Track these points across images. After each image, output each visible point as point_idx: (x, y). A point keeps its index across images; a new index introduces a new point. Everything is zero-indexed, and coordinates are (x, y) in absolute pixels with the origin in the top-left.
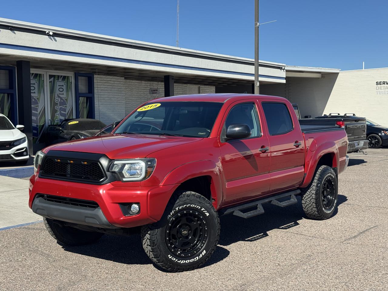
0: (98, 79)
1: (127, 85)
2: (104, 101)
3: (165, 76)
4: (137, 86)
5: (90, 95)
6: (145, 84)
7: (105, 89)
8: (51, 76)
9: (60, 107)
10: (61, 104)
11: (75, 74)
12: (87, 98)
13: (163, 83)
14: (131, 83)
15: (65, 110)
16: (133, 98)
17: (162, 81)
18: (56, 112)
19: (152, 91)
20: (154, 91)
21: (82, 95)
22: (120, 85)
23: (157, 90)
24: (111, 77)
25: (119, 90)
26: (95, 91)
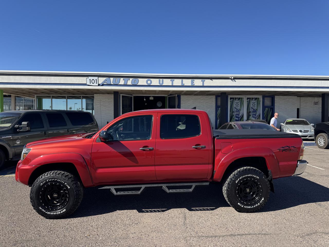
0: (277, 98)
1: (303, 100)
2: (281, 110)
3: (322, 94)
4: (311, 101)
5: (272, 107)
6: (317, 99)
7: (283, 103)
8: (248, 98)
9: (252, 113)
10: (253, 112)
11: (263, 96)
12: (271, 108)
13: (321, 98)
14: (306, 99)
15: (255, 115)
16: (308, 108)
17: (320, 97)
18: (250, 116)
19: (315, 103)
20: (316, 103)
21: (267, 107)
22: (293, 101)
23: (318, 103)
24: (287, 97)
25: (293, 103)
26: (275, 104)
